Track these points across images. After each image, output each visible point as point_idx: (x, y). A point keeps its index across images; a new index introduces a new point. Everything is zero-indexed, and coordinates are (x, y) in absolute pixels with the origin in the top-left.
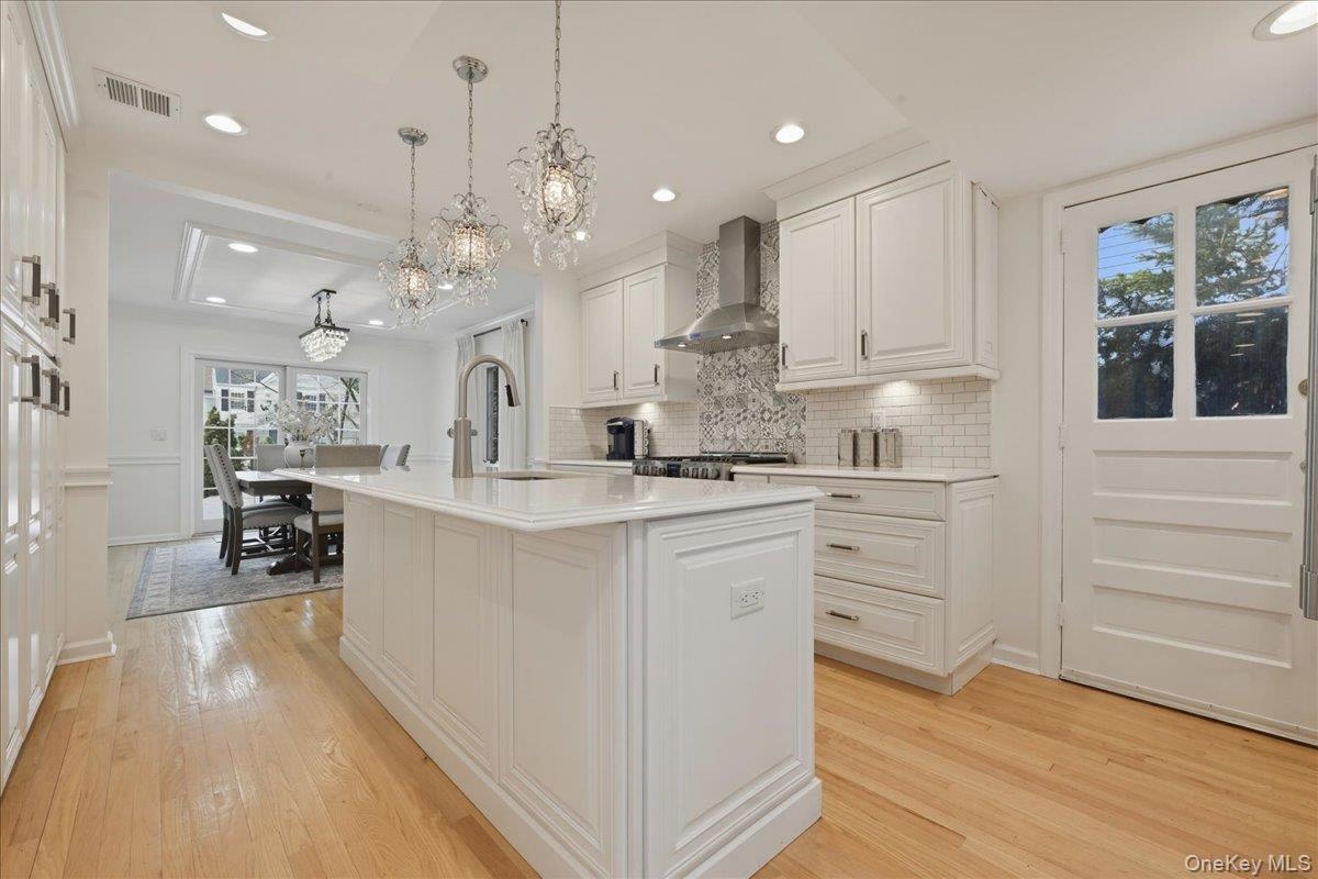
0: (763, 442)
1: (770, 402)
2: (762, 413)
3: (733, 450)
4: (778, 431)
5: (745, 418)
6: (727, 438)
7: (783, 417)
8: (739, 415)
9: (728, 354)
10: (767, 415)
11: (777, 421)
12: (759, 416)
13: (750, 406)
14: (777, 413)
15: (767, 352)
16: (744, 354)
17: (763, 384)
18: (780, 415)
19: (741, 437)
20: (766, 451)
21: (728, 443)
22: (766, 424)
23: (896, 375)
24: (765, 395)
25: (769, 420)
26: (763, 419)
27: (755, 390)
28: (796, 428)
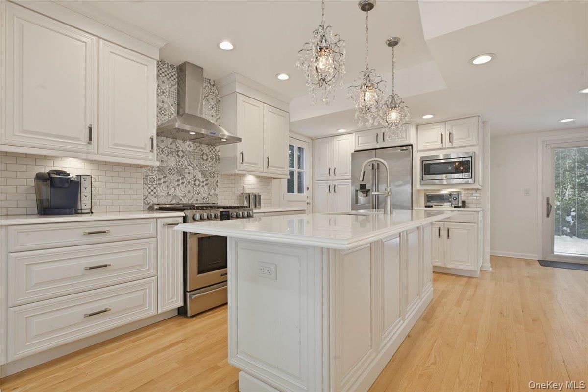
0: (195, 198)
1: (199, 176)
2: (195, 181)
3: (174, 202)
4: (204, 192)
5: (183, 183)
6: (170, 195)
7: (207, 184)
8: (178, 180)
9: (170, 140)
10: (197, 183)
11: (203, 186)
12: (193, 182)
13: (187, 176)
14: (203, 182)
15: (197, 147)
16: (183, 145)
17: (195, 165)
18: (205, 183)
19: (180, 194)
20: (197, 202)
21: (170, 198)
22: (197, 187)
23: (251, 172)
24: (197, 171)
25: (199, 185)
26: (195, 184)
27: (190, 167)
28: (213, 191)
